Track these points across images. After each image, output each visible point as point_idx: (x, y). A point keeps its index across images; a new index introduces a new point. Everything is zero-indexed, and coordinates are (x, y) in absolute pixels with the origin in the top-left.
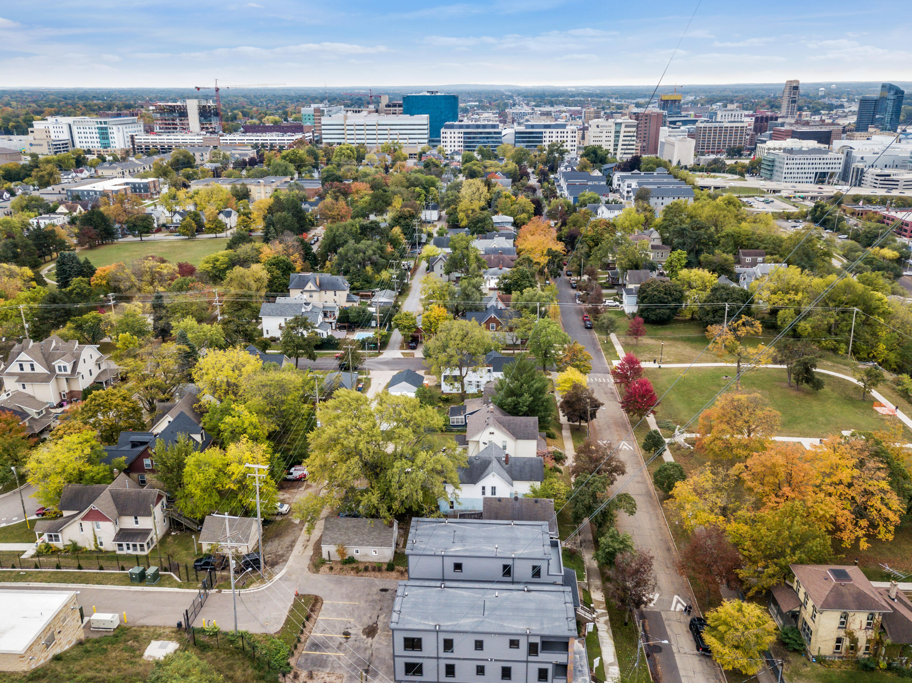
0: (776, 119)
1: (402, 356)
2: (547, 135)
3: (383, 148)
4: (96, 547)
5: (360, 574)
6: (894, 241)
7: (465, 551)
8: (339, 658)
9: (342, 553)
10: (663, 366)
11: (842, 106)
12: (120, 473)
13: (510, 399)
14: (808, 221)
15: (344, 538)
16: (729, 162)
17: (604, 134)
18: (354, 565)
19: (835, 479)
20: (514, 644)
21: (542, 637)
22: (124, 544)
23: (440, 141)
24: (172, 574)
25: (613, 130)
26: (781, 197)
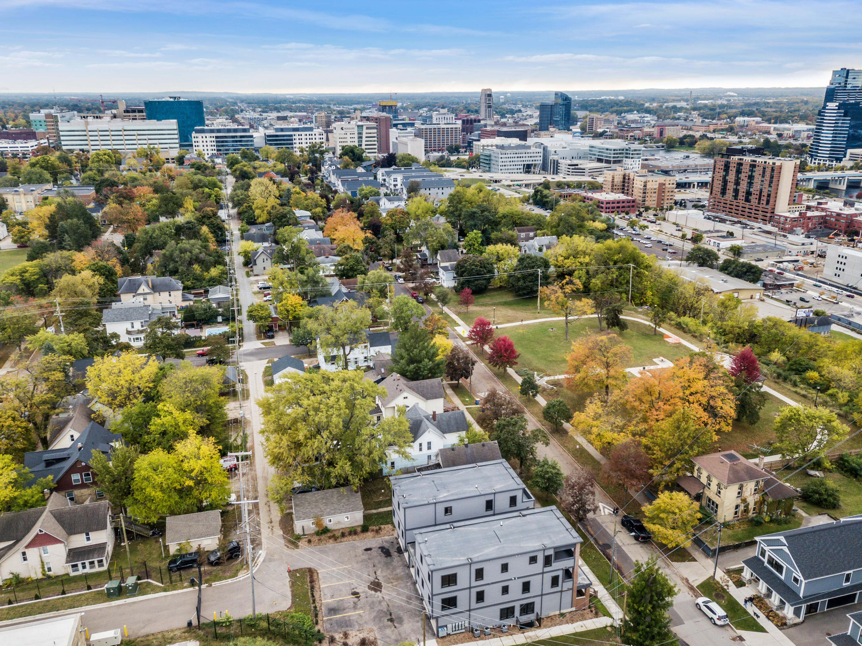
0: (479, 121)
1: (263, 346)
2: (297, 137)
3: (138, 153)
4: (44, 575)
5: (339, 540)
6: (601, 216)
7: (452, 495)
8: (360, 615)
9: (318, 523)
10: (499, 326)
11: (520, 111)
12: (51, 493)
13: (412, 366)
14: (531, 204)
15: (316, 511)
16: (453, 158)
17: (349, 136)
18: (329, 534)
19: (693, 390)
20: (533, 560)
21: (555, 548)
22: (79, 564)
23: (191, 145)
24: (149, 580)
25: (356, 131)
26: (503, 185)
